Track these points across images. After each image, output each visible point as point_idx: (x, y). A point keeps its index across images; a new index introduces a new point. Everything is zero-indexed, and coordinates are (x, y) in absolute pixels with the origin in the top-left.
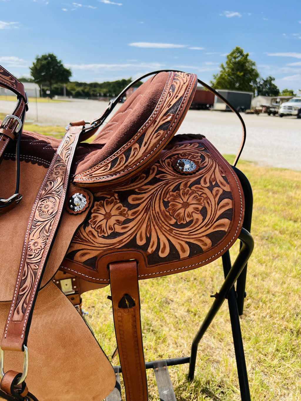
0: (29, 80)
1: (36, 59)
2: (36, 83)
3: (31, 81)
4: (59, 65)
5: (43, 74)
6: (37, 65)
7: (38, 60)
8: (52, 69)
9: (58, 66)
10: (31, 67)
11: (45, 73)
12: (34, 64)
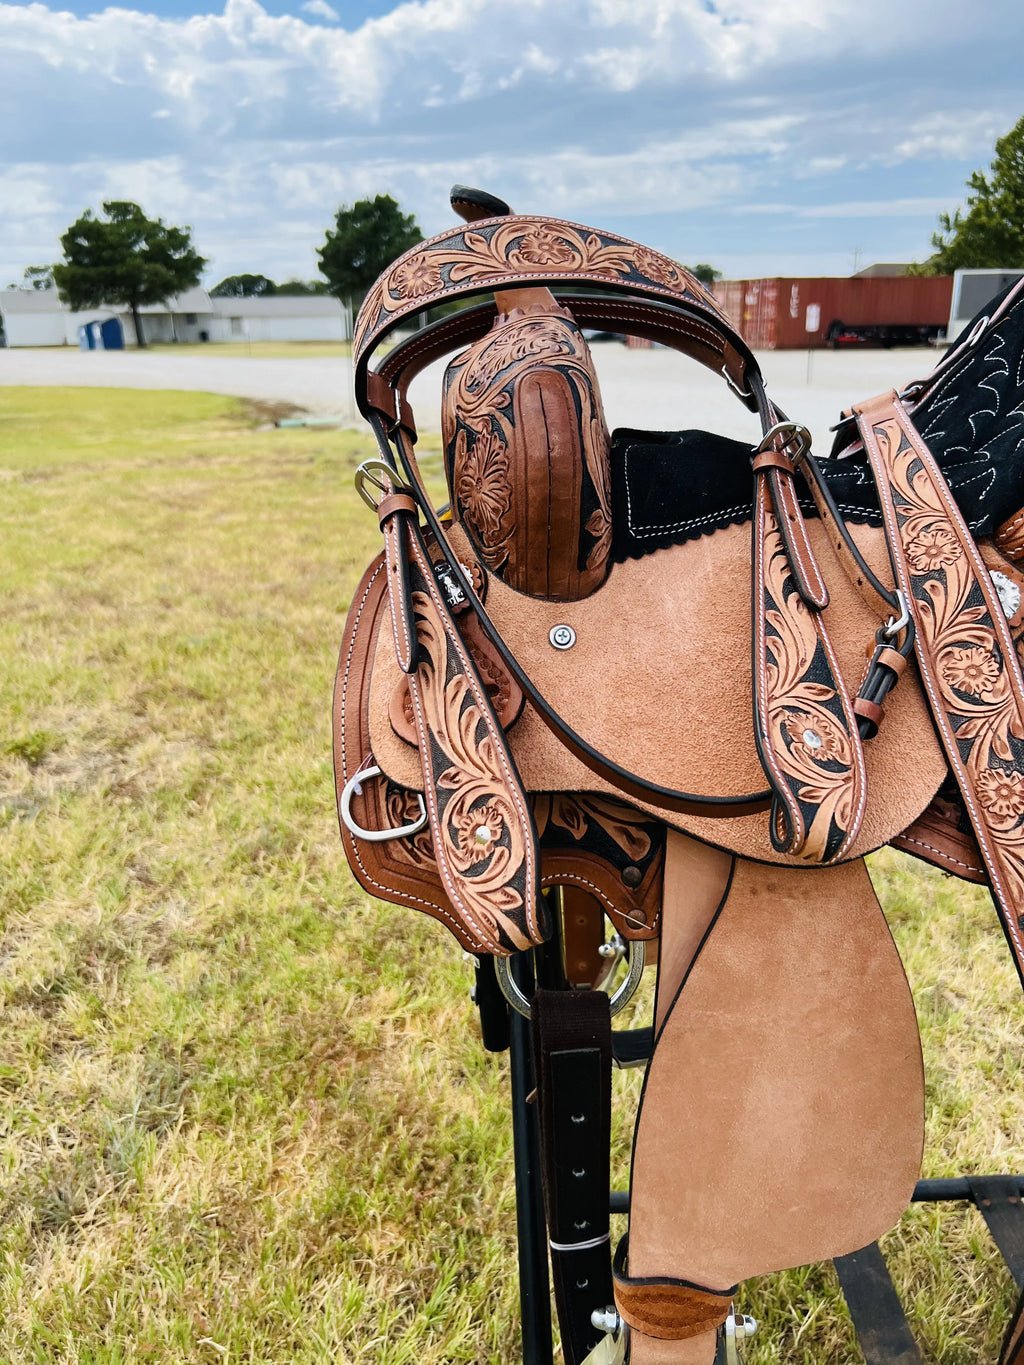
0: (311, 288)
1: (336, 216)
2: (335, 294)
3: (319, 290)
4: (407, 230)
5: (357, 264)
6: (338, 238)
7: (344, 219)
8: (384, 248)
9: (402, 233)
10: (321, 248)
11: (362, 261)
12: (328, 234)
